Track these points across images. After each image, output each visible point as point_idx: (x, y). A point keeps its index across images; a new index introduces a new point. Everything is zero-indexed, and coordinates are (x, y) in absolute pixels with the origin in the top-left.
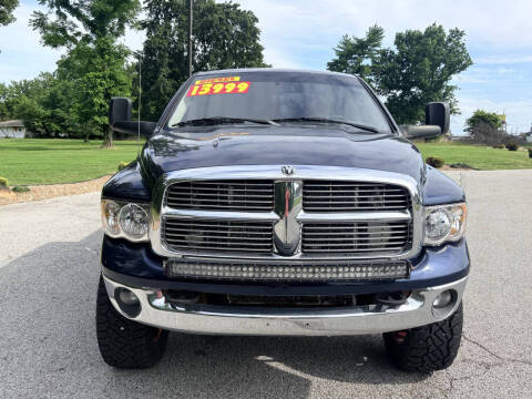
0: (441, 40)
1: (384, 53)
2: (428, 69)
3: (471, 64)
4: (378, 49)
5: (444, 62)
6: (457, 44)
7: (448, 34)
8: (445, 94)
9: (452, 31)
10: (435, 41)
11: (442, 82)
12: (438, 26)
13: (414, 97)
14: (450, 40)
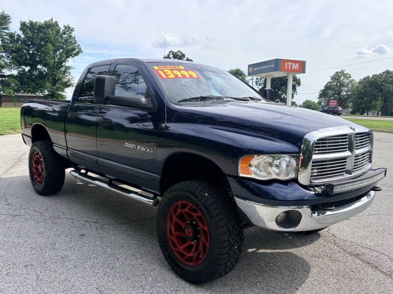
0: (58, 32)
1: (11, 36)
2: (51, 52)
3: (82, 52)
4: (6, 31)
5: (62, 48)
6: (70, 37)
7: (63, 28)
8: (65, 72)
9: (65, 27)
10: (54, 32)
11: (62, 63)
12: (54, 21)
13: (41, 73)
14: (64, 33)
